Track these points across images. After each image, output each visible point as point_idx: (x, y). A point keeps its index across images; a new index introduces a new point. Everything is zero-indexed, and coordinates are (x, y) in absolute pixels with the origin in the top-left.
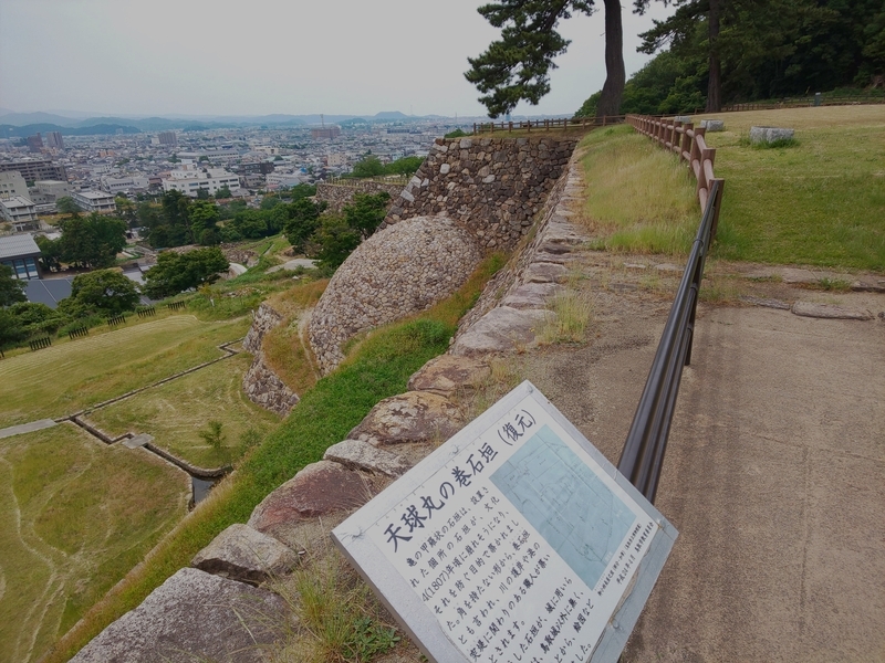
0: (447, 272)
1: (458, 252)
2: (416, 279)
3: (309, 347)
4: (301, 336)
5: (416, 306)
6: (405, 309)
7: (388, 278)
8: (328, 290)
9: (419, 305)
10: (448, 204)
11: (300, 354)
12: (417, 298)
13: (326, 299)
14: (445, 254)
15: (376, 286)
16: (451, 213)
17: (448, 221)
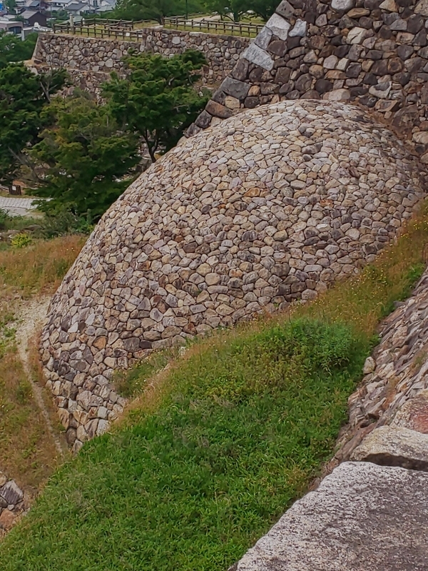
0: (349, 220)
1: (373, 177)
2: (282, 234)
3: (41, 381)
4: (24, 356)
5: (281, 293)
6: (258, 300)
7: (221, 232)
8: (84, 256)
9: (288, 290)
10: (347, 73)
11: (23, 395)
12: (284, 276)
13: (80, 275)
14: (344, 181)
15: (193, 248)
16: (354, 95)
17: (348, 111)
